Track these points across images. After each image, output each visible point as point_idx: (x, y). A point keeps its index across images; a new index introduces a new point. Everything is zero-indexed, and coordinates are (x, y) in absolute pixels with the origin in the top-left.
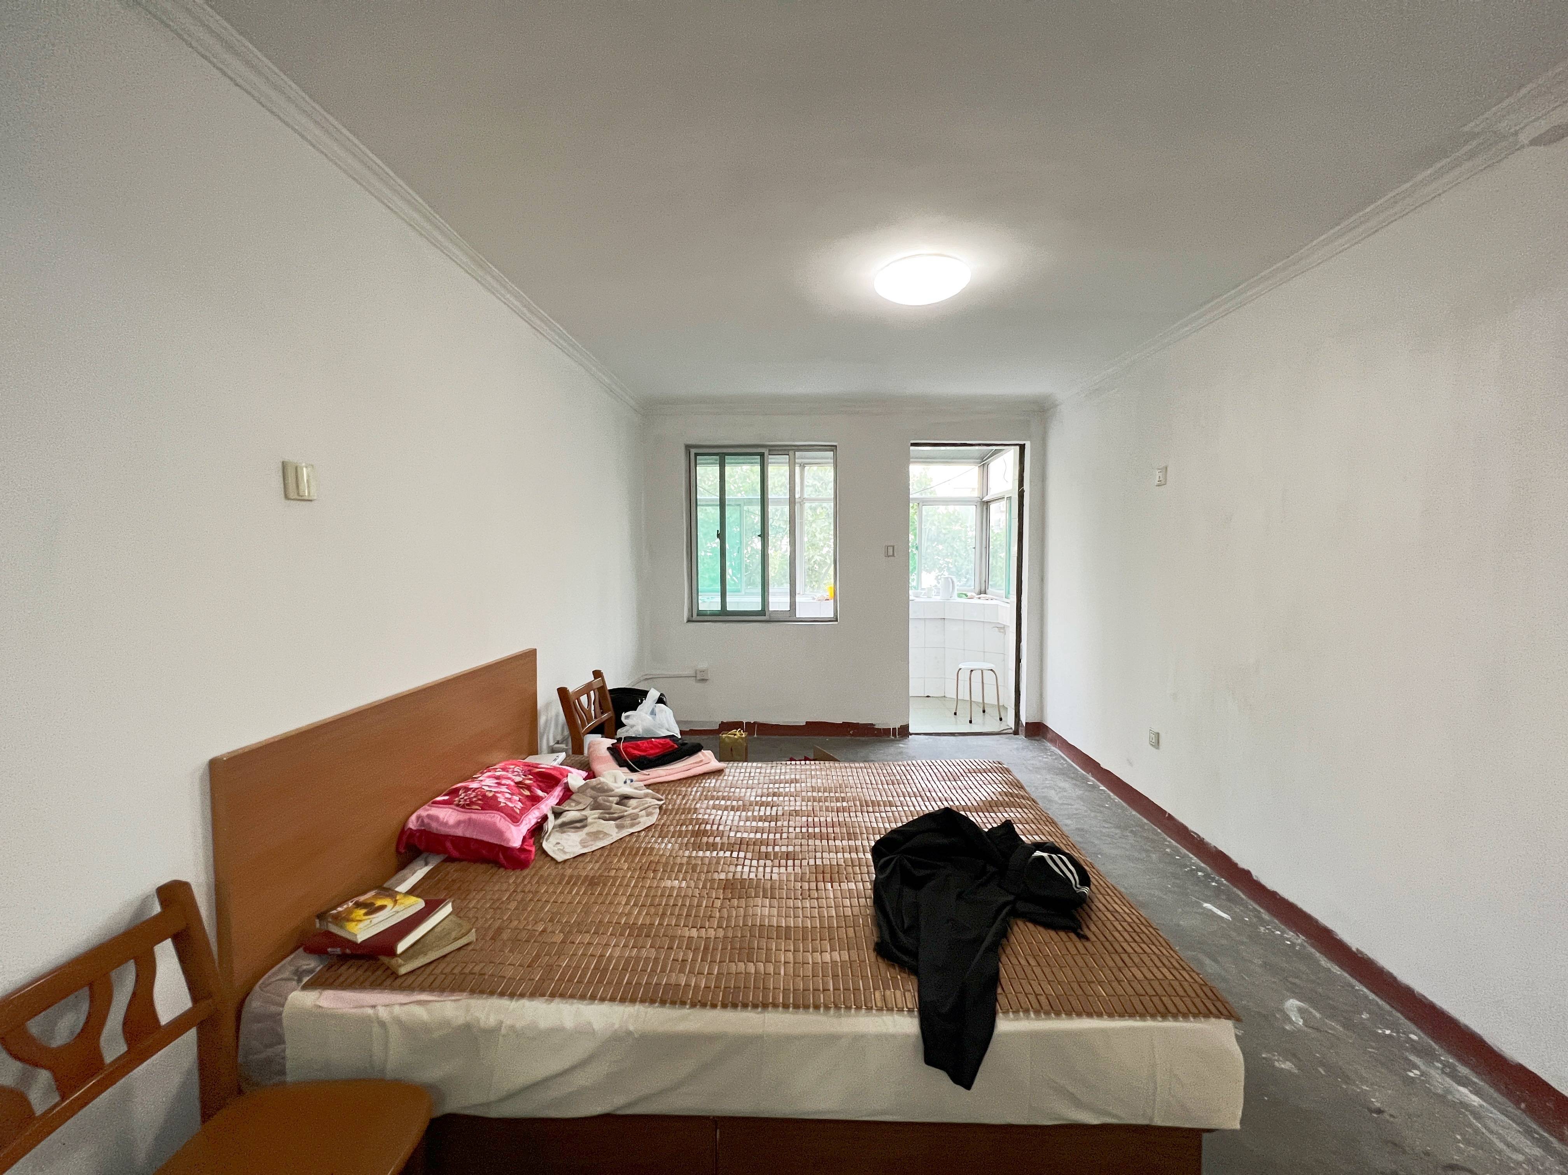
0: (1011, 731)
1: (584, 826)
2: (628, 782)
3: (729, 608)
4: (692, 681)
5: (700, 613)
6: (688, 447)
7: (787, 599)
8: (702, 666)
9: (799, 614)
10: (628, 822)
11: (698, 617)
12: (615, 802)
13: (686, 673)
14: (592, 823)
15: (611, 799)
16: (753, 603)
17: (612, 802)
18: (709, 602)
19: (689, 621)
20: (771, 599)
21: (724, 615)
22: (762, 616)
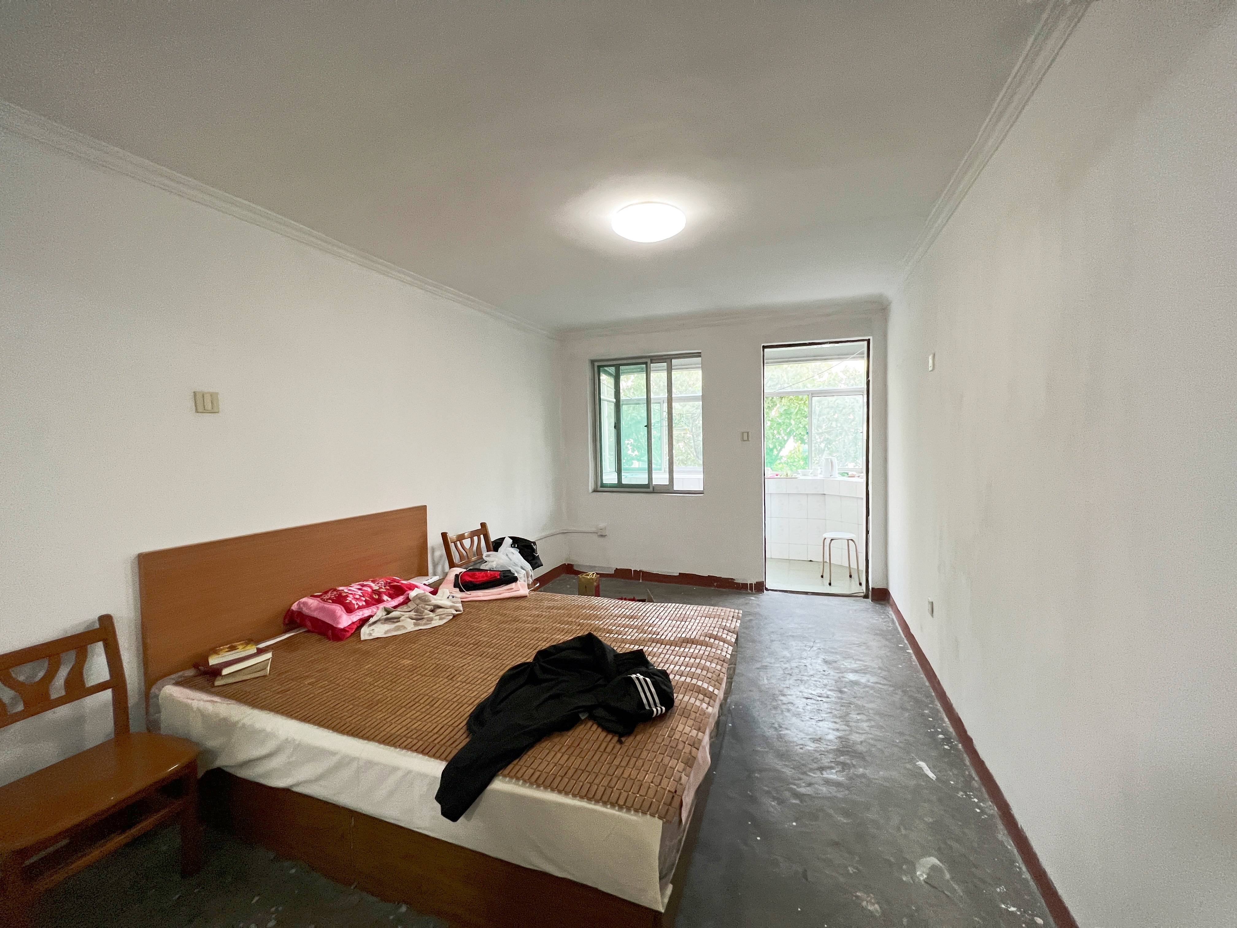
0: (862, 594)
1: (397, 622)
2: (451, 597)
3: (624, 482)
4: (595, 537)
5: (603, 485)
6: (593, 362)
7: (667, 476)
8: (602, 525)
9: (676, 488)
10: (424, 621)
11: (601, 488)
12: (429, 609)
13: (589, 530)
14: (403, 620)
15: (427, 607)
16: (643, 479)
17: (426, 609)
18: (610, 477)
19: (595, 491)
20: (654, 476)
21: (620, 487)
22: (647, 489)
